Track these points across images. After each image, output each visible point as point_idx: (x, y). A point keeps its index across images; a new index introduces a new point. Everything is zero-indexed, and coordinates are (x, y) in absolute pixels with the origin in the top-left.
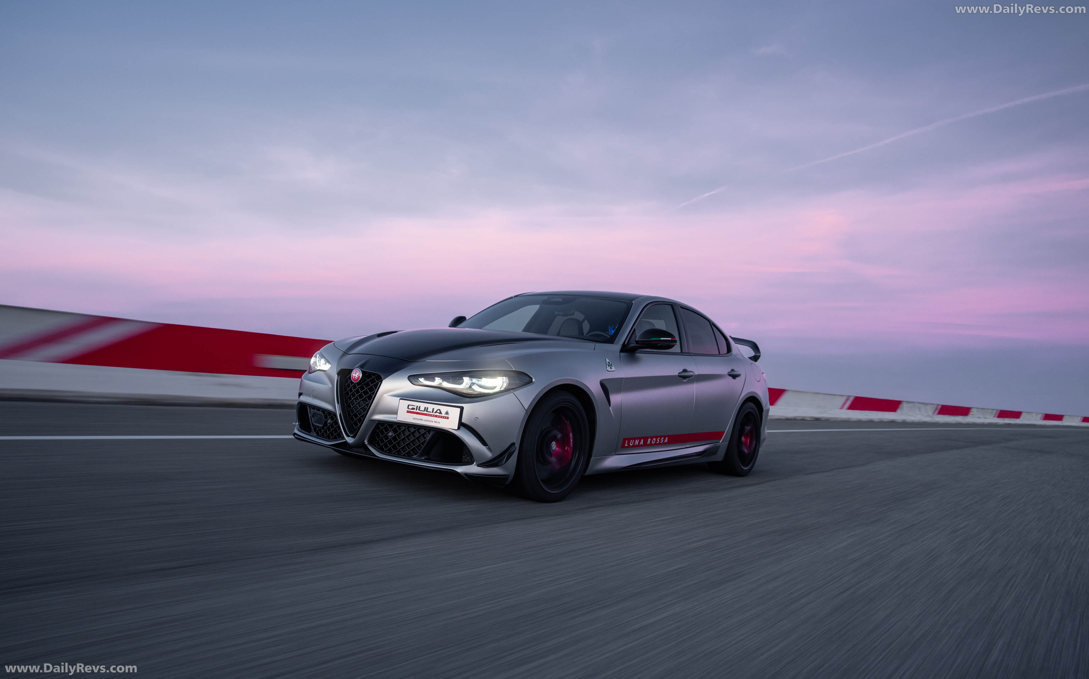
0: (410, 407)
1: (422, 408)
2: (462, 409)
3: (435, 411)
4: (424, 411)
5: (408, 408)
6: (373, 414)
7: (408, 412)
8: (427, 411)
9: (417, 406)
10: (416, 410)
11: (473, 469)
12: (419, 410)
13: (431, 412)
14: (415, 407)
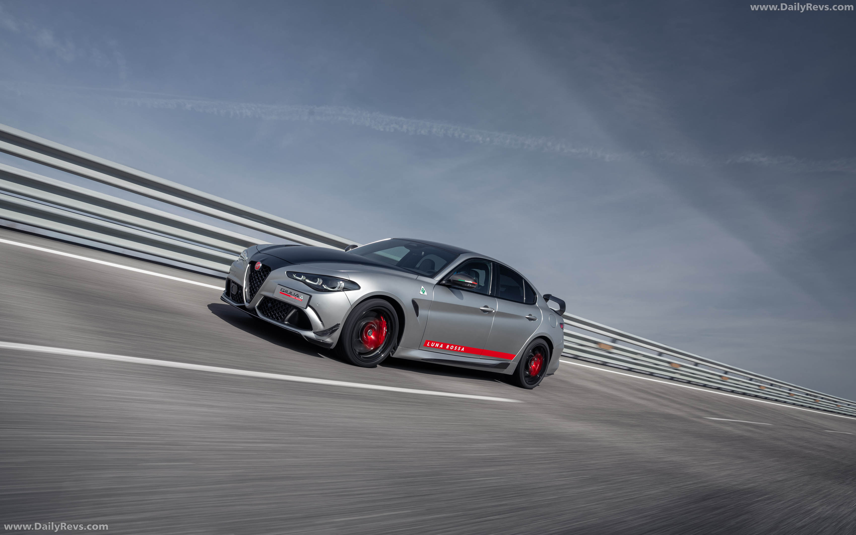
0: (282, 290)
1: (289, 292)
2: (311, 297)
3: (295, 295)
4: (289, 294)
5: (281, 290)
6: (262, 291)
7: (280, 293)
8: (291, 294)
9: (286, 290)
10: (285, 292)
11: (310, 334)
12: (287, 293)
13: (293, 295)
14: (285, 291)
